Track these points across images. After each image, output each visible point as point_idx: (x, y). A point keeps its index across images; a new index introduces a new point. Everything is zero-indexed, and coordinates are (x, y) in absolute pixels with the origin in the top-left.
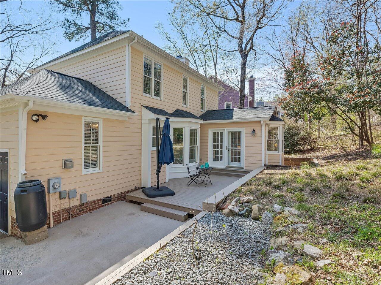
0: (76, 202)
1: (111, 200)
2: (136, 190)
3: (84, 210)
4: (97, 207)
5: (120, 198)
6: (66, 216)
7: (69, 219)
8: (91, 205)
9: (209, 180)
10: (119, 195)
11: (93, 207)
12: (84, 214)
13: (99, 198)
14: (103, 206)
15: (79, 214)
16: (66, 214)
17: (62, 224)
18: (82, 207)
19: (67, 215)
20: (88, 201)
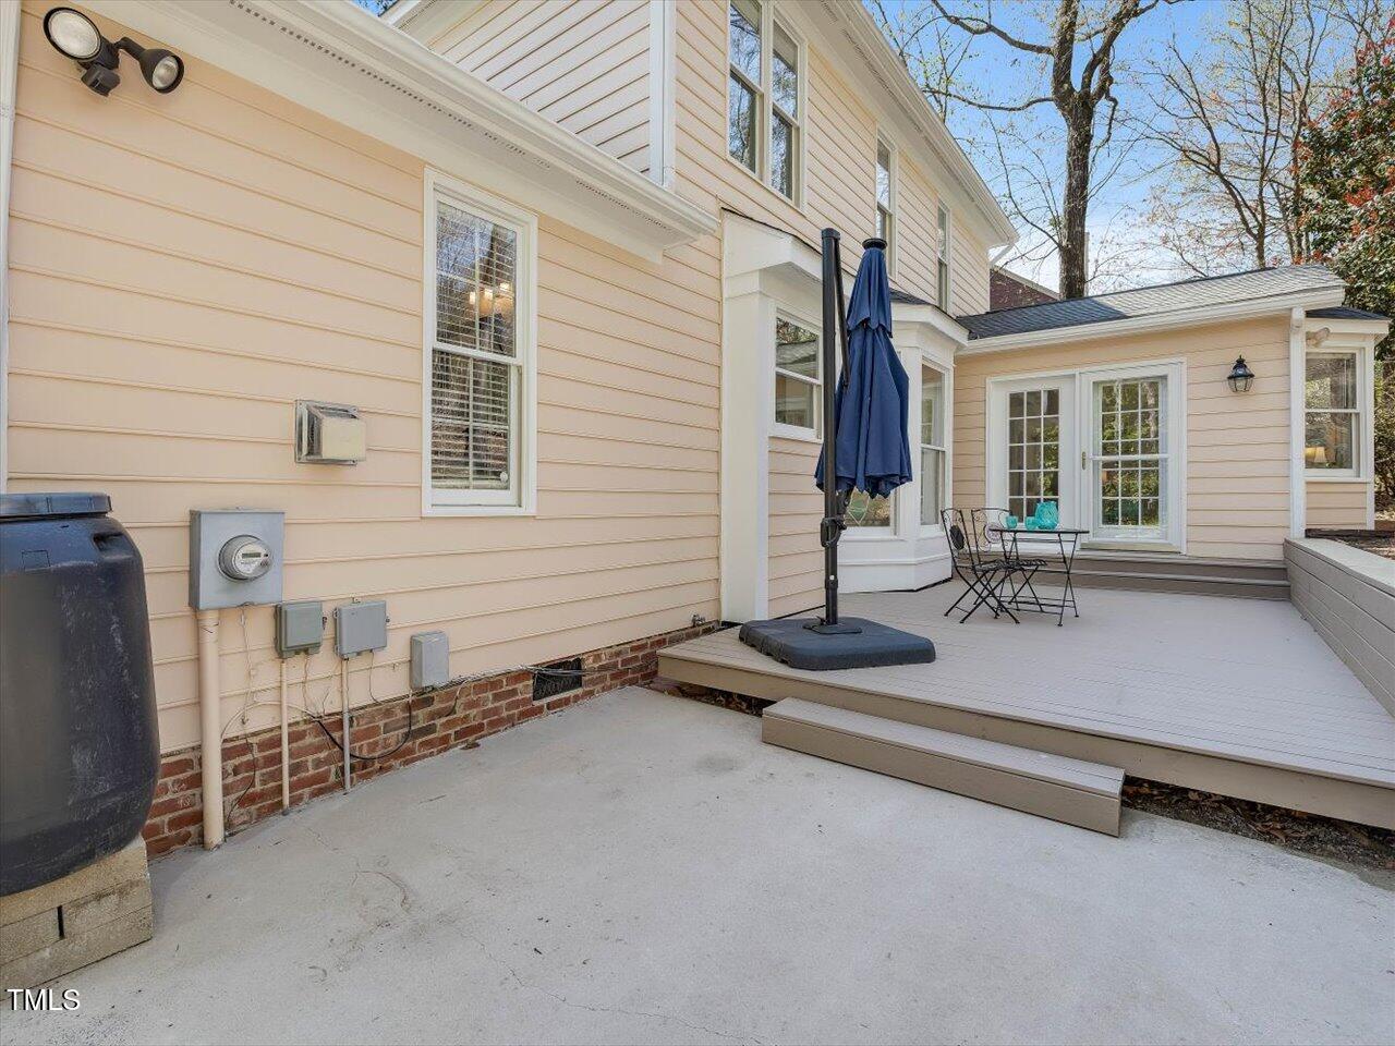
0: (382, 682)
1: (577, 682)
2: (696, 635)
3: (430, 729)
4: (505, 714)
5: (625, 672)
6: (318, 764)
7: (341, 785)
8: (471, 705)
10: (618, 654)
11: (485, 714)
12: (432, 754)
13: (516, 665)
14: (540, 710)
15: (403, 755)
16: (322, 755)
17: (293, 816)
18: (420, 714)
19: (327, 761)
20: (454, 676)
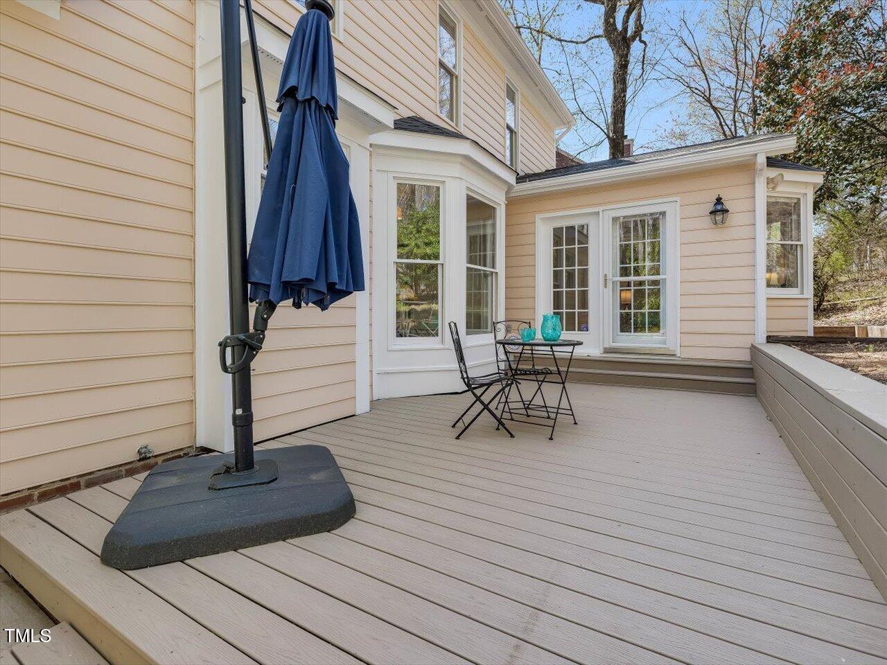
9: (564, 404)
